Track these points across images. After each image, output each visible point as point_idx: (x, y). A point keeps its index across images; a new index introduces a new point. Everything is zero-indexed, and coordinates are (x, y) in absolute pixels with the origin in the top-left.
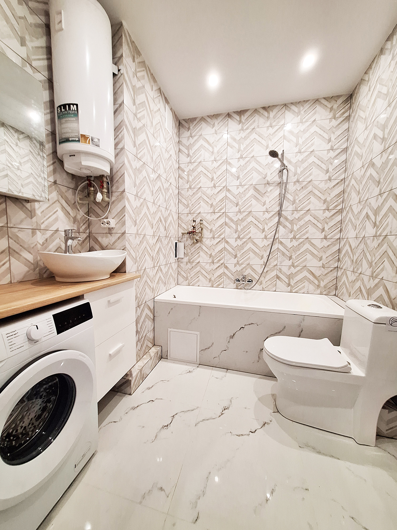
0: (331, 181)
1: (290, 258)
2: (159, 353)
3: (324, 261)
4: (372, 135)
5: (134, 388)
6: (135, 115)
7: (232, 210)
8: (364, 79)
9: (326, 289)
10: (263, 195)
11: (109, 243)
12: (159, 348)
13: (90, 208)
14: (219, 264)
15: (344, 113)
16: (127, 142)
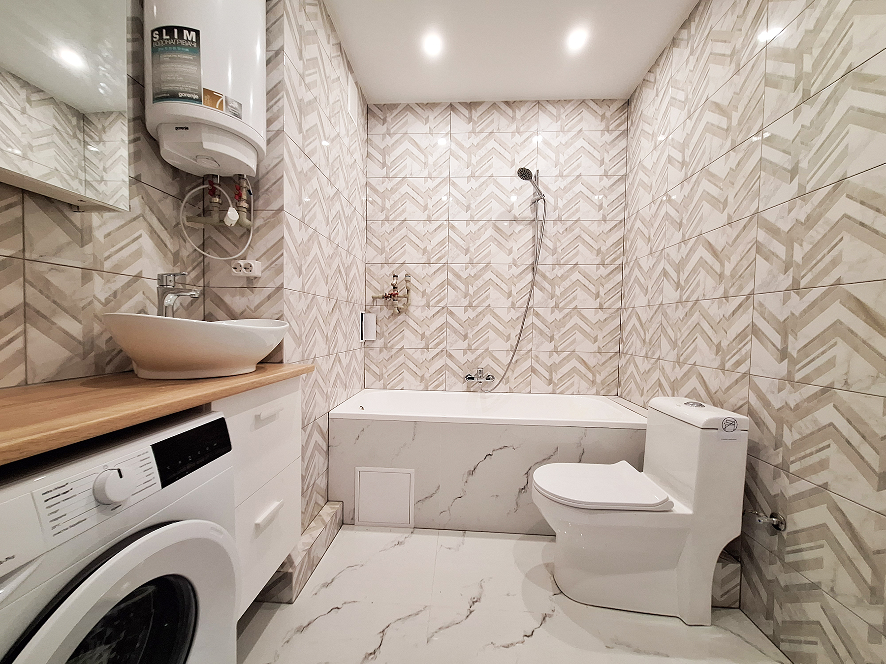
0: (606, 223)
1: (552, 339)
2: (339, 515)
3: (601, 343)
4: (664, 158)
5: (297, 590)
6: (302, 77)
7: (459, 260)
8: (648, 79)
9: (604, 386)
10: (508, 237)
11: (247, 306)
12: (338, 506)
13: (208, 238)
14: (437, 351)
15: (619, 125)
16: (288, 122)
